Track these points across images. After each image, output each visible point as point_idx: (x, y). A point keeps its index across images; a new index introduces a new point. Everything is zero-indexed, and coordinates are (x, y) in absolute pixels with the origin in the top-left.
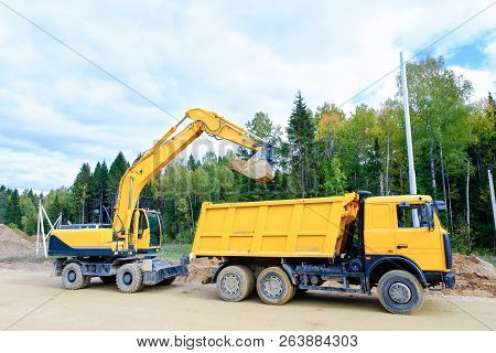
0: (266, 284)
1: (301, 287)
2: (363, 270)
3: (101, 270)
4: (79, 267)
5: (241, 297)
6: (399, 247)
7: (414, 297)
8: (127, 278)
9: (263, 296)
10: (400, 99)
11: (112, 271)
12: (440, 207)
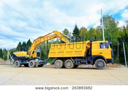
0: (67, 64)
1: (76, 64)
2: (91, 59)
3: (24, 62)
4: (19, 61)
5: (61, 67)
6: (100, 53)
7: (104, 65)
8: (31, 64)
9: (66, 67)
10: (101, 26)
11: (28, 62)
12: (110, 43)
